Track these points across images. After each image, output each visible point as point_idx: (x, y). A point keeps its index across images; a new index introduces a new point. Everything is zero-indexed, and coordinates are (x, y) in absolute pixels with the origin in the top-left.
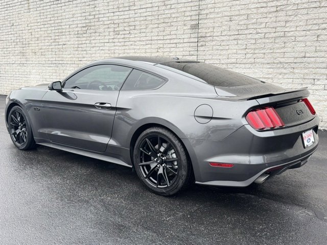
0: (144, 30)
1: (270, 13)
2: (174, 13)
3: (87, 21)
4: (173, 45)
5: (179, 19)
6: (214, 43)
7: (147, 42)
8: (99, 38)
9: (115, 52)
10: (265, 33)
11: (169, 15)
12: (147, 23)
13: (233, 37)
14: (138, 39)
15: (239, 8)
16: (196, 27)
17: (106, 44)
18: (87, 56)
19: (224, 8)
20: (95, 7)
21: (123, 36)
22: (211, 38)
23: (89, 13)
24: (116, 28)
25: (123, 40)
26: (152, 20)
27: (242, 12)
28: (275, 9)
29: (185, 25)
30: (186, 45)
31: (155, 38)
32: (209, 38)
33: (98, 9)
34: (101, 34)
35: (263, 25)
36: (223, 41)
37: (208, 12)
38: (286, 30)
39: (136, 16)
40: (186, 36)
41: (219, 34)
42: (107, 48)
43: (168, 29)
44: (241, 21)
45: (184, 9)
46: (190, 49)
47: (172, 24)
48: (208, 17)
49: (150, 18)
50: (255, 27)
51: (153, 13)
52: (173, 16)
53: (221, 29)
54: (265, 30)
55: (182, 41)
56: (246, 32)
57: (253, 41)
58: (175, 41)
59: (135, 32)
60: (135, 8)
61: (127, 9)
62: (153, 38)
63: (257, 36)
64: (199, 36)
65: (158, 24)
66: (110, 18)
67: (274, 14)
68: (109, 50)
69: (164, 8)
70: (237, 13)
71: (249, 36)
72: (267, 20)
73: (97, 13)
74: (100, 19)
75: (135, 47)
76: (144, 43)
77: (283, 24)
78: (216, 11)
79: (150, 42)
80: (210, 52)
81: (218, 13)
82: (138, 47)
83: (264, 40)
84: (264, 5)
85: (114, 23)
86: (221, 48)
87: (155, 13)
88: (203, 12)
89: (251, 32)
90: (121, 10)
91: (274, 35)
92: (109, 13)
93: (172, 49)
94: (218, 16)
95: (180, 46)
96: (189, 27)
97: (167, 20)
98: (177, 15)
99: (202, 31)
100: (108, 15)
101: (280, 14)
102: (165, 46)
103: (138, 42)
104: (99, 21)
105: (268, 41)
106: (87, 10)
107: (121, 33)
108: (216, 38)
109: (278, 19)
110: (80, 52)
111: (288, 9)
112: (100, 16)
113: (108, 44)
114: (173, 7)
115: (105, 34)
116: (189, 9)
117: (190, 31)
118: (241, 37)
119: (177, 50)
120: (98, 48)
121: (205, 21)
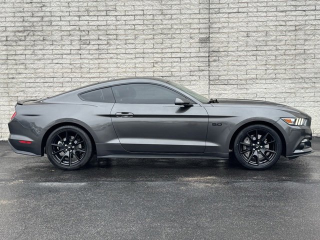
0: (133, 41)
1: (289, 31)
2: (176, 24)
3: (26, 24)
4: (176, 60)
5: (183, 31)
6: (230, 58)
7: (138, 56)
8: (52, 47)
9: (83, 66)
10: (286, 50)
11: (169, 26)
12: (136, 32)
13: (251, 53)
14: (123, 51)
15: (256, 24)
16: (206, 41)
17: (64, 56)
18: (26, 71)
19: (240, 24)
20: (44, 6)
21: (96, 47)
22: (226, 53)
23: (30, 14)
24: (84, 36)
25: (97, 52)
26: (144, 30)
27: (260, 29)
28: (294, 28)
29: (191, 38)
30: (193, 59)
31: (150, 51)
32: (223, 53)
33: (48, 9)
34: (55, 43)
35: (283, 43)
36: (240, 56)
37: (220, 26)
38: (306, 48)
39: (118, 23)
40: (193, 50)
42: (68, 61)
43: (168, 41)
44: (259, 37)
45: (190, 21)
46: (199, 64)
47: (174, 35)
48: (221, 31)
49: (141, 27)
50: (275, 44)
51: (146, 22)
52: (175, 27)
53: (237, 45)
54: (285, 48)
55: (188, 55)
56: (265, 48)
57: (274, 58)
58: (179, 55)
59: (118, 42)
60: (116, 14)
61: (104, 13)
62: (146, 51)
63: (277, 53)
64: (210, 50)
65: (154, 35)
66: (72, 23)
67: (293, 33)
68: (71, 64)
69: (161, 17)
70: (255, 29)
71: (268, 53)
72: (286, 38)
73: (48, 14)
74: (53, 23)
75: (117, 61)
76: (133, 56)
77: (302, 42)
78: (230, 25)
79: (141, 55)
80: (226, 67)
81: (232, 28)
82: (123, 61)
83: (284, 57)
84: (283, 23)
85: (79, 30)
86: (238, 64)
87: (149, 22)
88: (214, 26)
89: (271, 48)
90: (91, 14)
91: (294, 52)
92: (69, 16)
93: (175, 64)
94: (233, 31)
95: (186, 60)
96: (197, 41)
97: (165, 32)
98: (181, 27)
99: (214, 46)
100: (69, 19)
101: (299, 33)
102: (164, 60)
103: (121, 55)
104: (51, 25)
105: (288, 57)
106: (25, 9)
107: (93, 43)
108: (232, 53)
109: (297, 37)
110: (10, 67)
111: (306, 28)
112: (53, 19)
113: (70, 56)
114: (174, 17)
115: (64, 43)
116: (196, 21)
117: (199, 45)
118: (259, 53)
119: (182, 65)
120: (49, 62)
121: (218, 35)
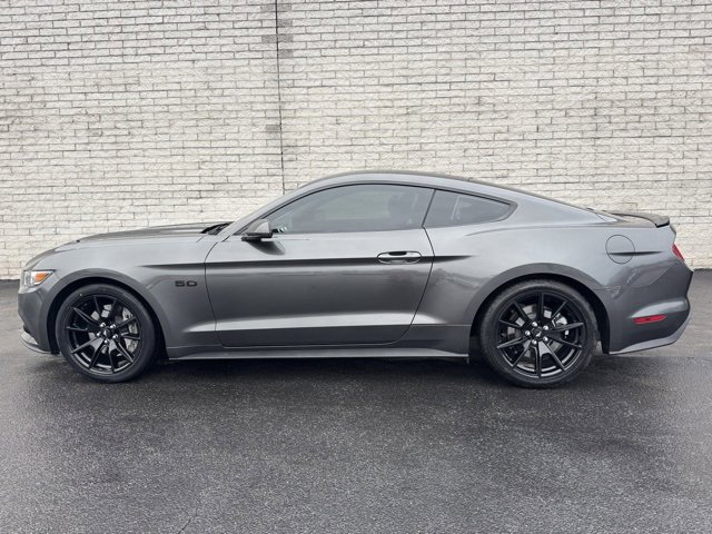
41: (319, 143)
